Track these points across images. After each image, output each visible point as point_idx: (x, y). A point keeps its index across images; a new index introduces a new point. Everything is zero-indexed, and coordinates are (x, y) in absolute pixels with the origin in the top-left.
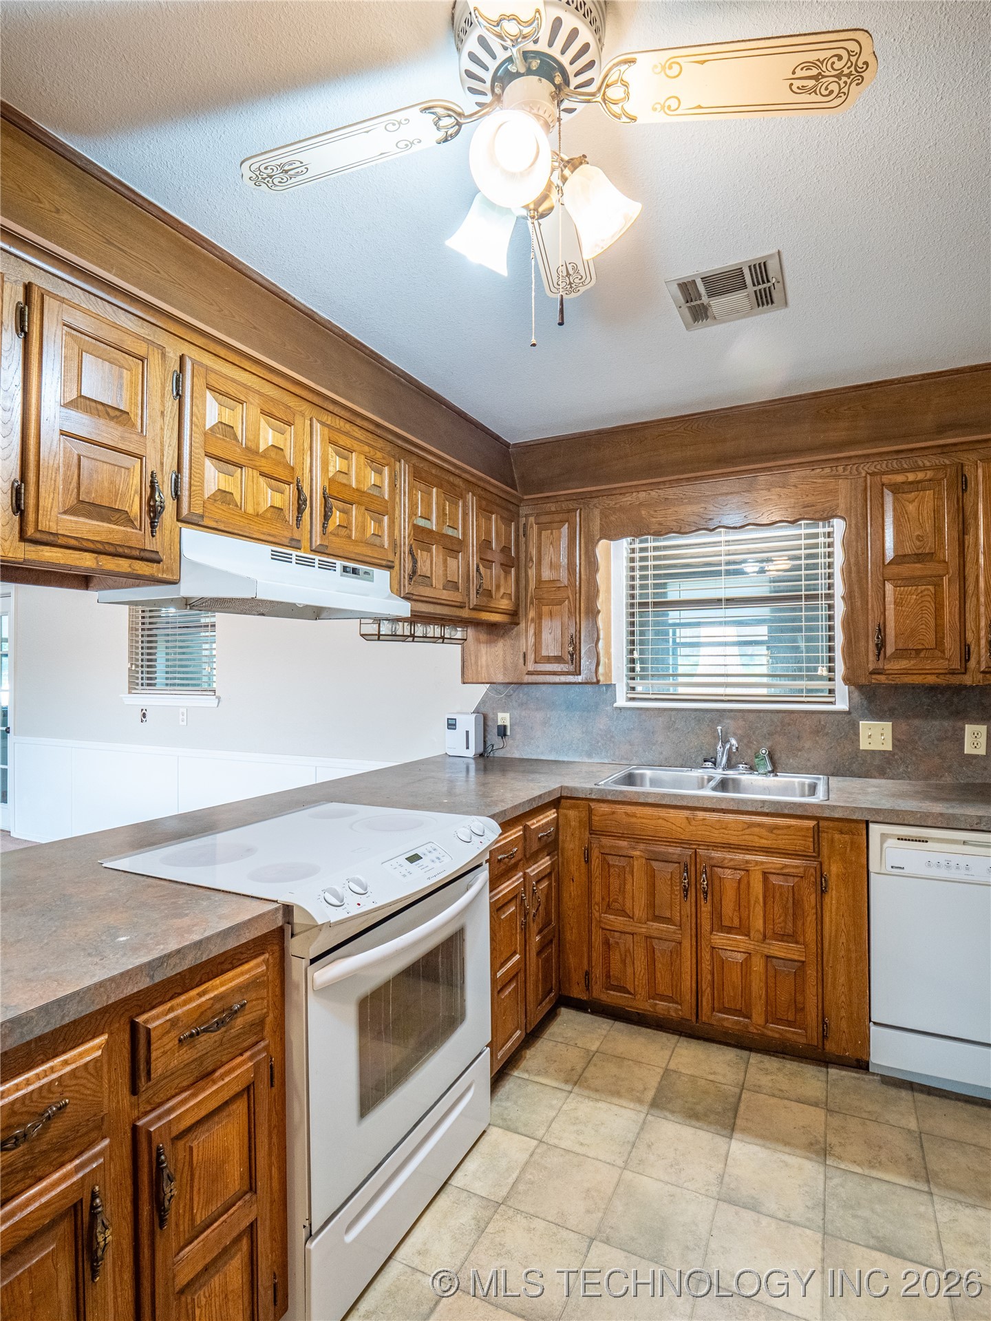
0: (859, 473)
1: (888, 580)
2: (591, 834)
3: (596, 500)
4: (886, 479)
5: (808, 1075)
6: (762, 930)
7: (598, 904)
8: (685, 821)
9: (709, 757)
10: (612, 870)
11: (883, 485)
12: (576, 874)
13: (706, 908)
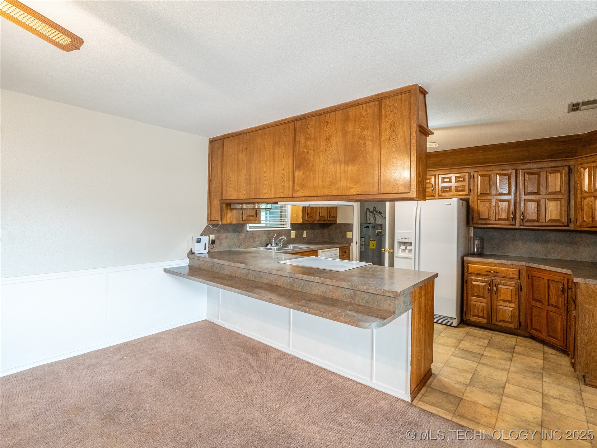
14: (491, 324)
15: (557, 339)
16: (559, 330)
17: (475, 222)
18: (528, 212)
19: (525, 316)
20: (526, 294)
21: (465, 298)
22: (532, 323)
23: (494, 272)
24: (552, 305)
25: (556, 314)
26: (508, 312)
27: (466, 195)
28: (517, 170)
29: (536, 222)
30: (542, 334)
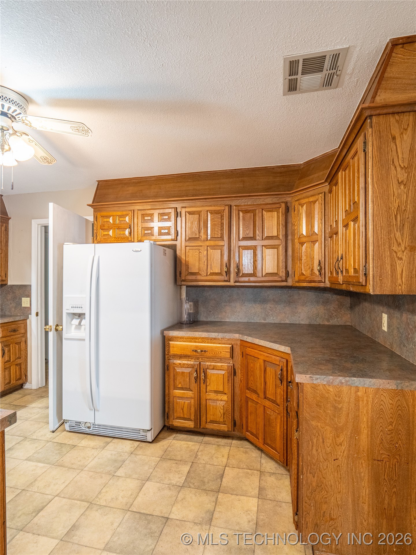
14: (200, 428)
15: (276, 451)
16: (278, 438)
17: (183, 279)
18: (243, 264)
19: (241, 410)
20: (241, 379)
21: (167, 392)
22: (247, 422)
23: (202, 351)
24: (269, 399)
25: (274, 413)
26: (220, 409)
27: (172, 240)
28: (230, 207)
29: (252, 277)
30: (259, 439)
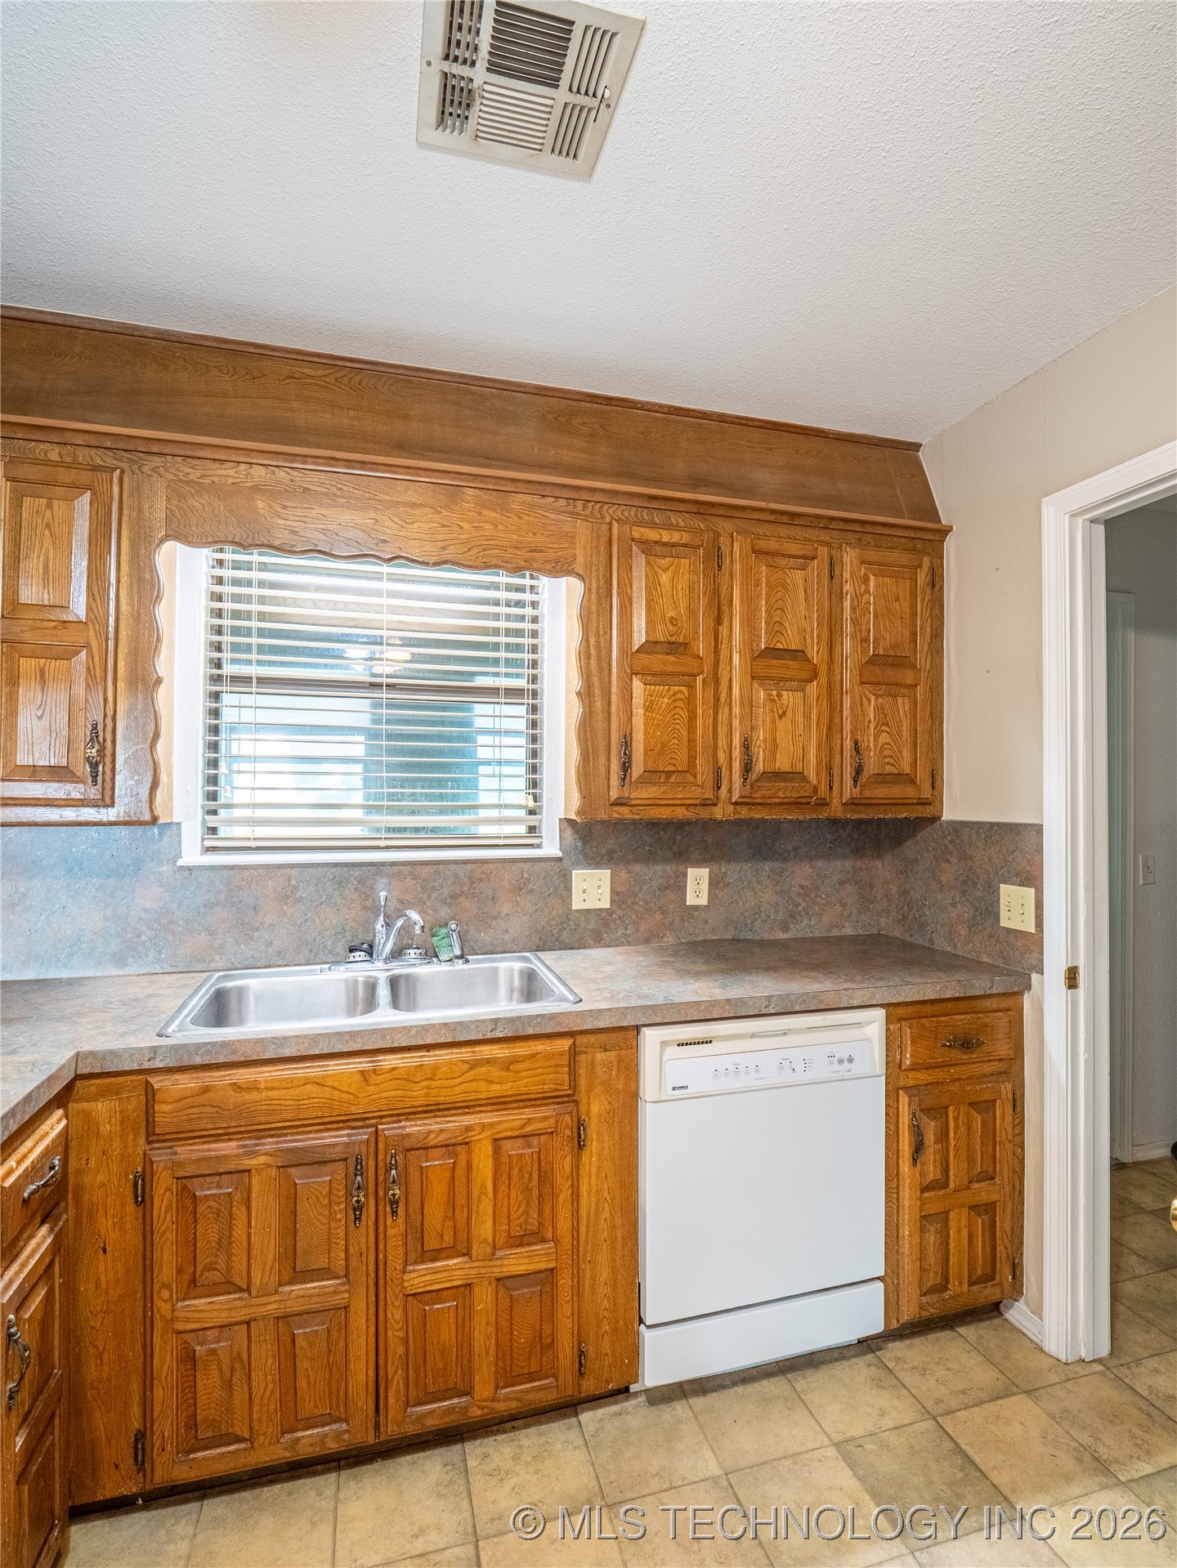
0: (603, 517)
1: (636, 674)
2: (150, 1143)
3: (157, 461)
4: (637, 532)
5: (559, 1446)
6: (490, 1240)
7: (168, 1287)
8: (358, 1078)
9: (356, 943)
10: (201, 1209)
11: (633, 539)
12: (113, 1237)
13: (395, 1229)
